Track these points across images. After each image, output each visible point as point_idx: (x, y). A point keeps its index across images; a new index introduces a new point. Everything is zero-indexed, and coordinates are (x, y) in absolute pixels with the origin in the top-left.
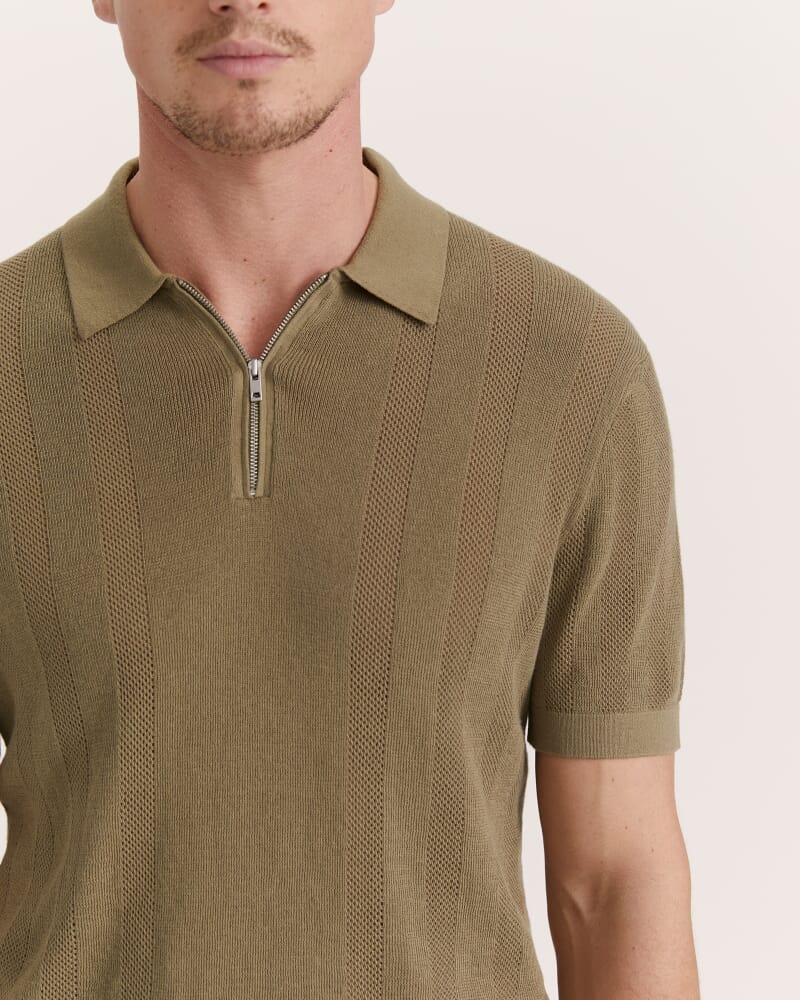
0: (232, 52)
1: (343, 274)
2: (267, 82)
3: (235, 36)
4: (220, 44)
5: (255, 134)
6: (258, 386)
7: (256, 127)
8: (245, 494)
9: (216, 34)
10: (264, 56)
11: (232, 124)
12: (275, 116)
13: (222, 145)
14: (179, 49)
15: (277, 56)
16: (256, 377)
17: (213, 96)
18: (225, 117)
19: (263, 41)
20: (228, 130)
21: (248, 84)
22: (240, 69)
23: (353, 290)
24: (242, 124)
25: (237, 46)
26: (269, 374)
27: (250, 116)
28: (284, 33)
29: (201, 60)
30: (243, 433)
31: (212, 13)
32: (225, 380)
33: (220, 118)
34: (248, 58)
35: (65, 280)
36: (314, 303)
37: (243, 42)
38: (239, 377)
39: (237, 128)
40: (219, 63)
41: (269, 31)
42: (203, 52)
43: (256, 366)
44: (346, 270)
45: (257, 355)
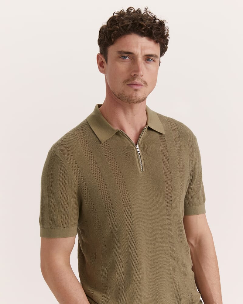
0: (135, 83)
2: (139, 90)
3: (136, 80)
4: (133, 82)
5: (136, 100)
6: (138, 150)
7: (136, 99)
8: (141, 171)
9: (132, 80)
10: (140, 85)
11: (132, 98)
12: (140, 98)
13: (128, 101)
14: (124, 82)
15: (142, 85)
16: (138, 148)
17: (129, 92)
18: (130, 97)
19: (141, 82)
20: (131, 99)
21: (136, 90)
22: (136, 87)
24: (134, 98)
25: (136, 82)
26: (140, 148)
27: (136, 97)
28: (144, 81)
29: (128, 85)
30: (138, 159)
31: (131, 76)
32: (133, 150)
33: (130, 96)
34: (137, 85)
36: (144, 133)
37: (137, 82)
38: (135, 148)
39: (133, 99)
40: (132, 86)
41: (142, 80)
42: (128, 83)
43: (138, 146)
44: (148, 125)
45: (136, 144)
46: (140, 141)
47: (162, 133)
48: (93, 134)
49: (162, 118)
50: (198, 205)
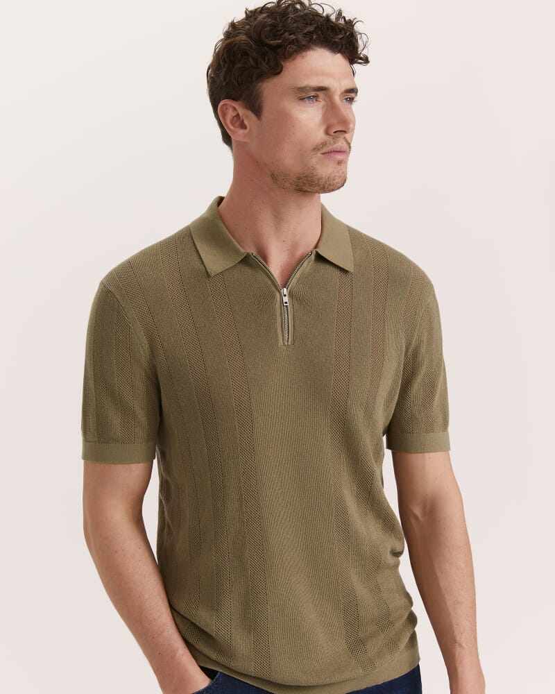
0: (338, 150)
1: (317, 252)
4: (335, 146)
6: (286, 299)
8: (284, 343)
9: (332, 142)
16: (285, 296)
23: (320, 258)
25: (341, 147)
26: (291, 295)
30: (282, 319)
32: (273, 297)
34: (341, 152)
35: (197, 251)
36: (305, 264)
38: (278, 295)
40: (332, 154)
43: (285, 291)
44: (317, 250)
45: (284, 286)
46: (294, 281)
47: (348, 269)
48: (195, 257)
49: (356, 237)
50: (427, 432)
